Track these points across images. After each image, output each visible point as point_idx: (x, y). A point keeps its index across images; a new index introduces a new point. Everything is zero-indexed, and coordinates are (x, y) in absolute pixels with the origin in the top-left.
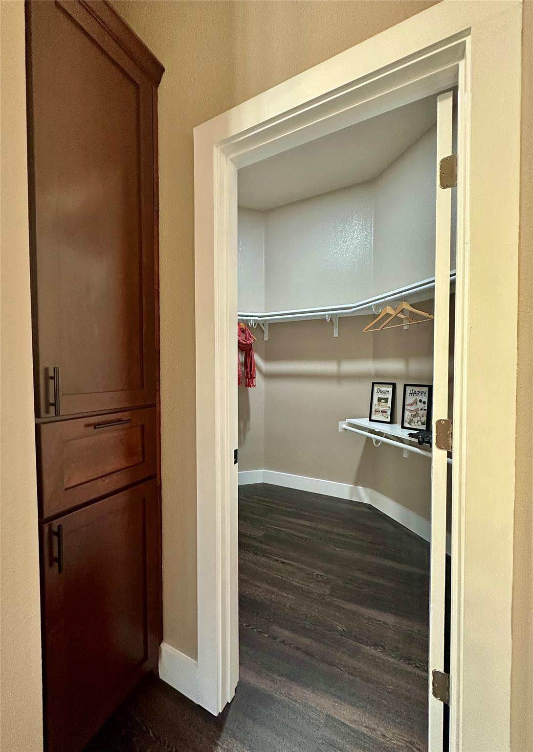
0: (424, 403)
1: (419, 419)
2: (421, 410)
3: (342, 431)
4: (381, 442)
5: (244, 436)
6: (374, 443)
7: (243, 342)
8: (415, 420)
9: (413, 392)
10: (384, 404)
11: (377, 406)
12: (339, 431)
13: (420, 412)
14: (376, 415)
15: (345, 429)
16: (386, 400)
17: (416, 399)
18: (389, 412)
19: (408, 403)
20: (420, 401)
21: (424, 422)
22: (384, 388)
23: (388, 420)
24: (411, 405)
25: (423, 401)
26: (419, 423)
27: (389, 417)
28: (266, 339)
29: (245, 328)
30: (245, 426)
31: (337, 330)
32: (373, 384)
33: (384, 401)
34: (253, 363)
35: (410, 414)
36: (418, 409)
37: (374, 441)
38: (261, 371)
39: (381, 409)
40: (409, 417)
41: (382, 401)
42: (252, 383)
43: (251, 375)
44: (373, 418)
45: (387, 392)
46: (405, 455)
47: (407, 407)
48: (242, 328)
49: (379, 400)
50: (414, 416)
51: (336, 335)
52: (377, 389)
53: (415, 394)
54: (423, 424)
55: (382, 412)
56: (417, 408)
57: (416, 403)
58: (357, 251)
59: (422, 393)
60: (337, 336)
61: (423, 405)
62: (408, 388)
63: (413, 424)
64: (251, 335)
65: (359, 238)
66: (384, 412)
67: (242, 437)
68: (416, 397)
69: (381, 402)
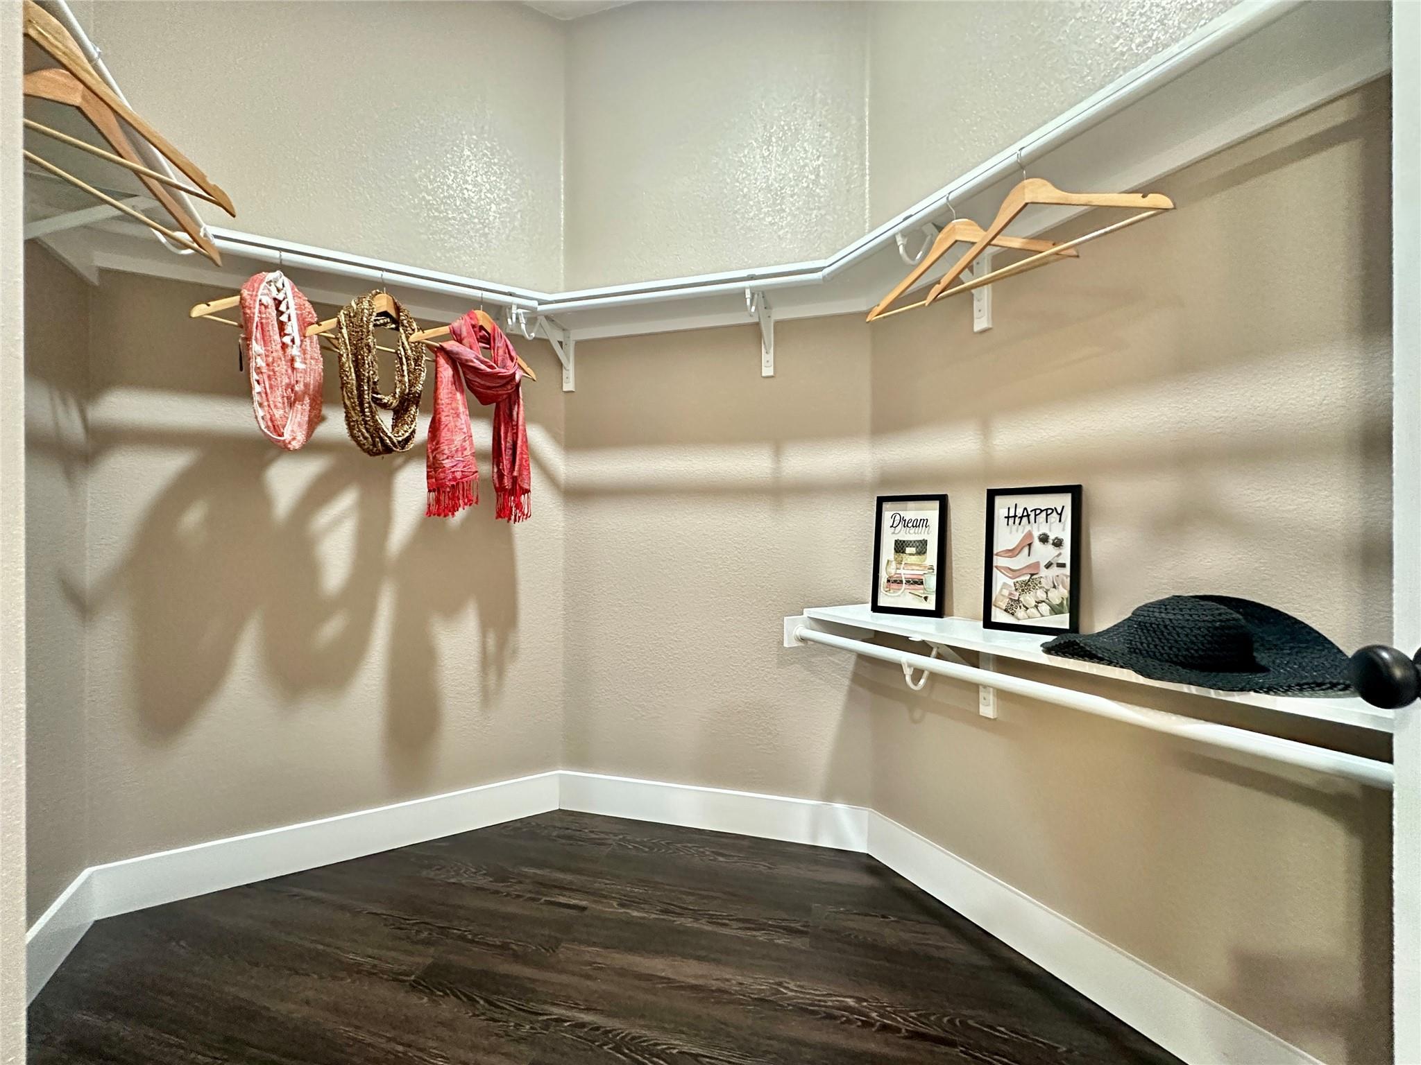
0: (1058, 543)
1: (1041, 595)
2: (1048, 566)
3: (795, 644)
4: (926, 674)
5: (501, 673)
6: (908, 679)
7: (483, 367)
8: (1029, 599)
9: (1020, 512)
10: (914, 559)
11: (894, 565)
12: (786, 645)
13: (1044, 572)
14: (891, 594)
15: (803, 640)
16: (922, 547)
17: (1030, 535)
18: (932, 582)
19: (1000, 550)
20: (1044, 539)
21: (1062, 604)
22: (912, 512)
23: (931, 605)
24: (1012, 553)
25: (1052, 537)
26: (1044, 608)
27: (932, 598)
28: (569, 386)
29: (494, 330)
30: (502, 643)
31: (771, 357)
32: (881, 501)
33: (913, 550)
34: (519, 442)
35: (1011, 582)
36: (1037, 565)
37: (908, 672)
38: (550, 477)
39: (905, 573)
40: (1006, 592)
41: (908, 550)
42: (519, 506)
43: (514, 480)
44: (882, 602)
45: (924, 523)
46: (988, 709)
47: (997, 561)
48: (482, 328)
49: (900, 547)
50: (1026, 587)
51: (768, 371)
52: (893, 517)
53: (1025, 519)
54: (1055, 610)
55: (908, 582)
56: (1032, 560)
57: (1030, 545)
58: (824, 137)
59: (1048, 512)
60: (771, 373)
61: (1055, 551)
62: (999, 501)
63: (1020, 613)
64: (513, 354)
65: (829, 101)
66: (915, 583)
67: (492, 678)
68: (1028, 528)
69: (904, 552)
